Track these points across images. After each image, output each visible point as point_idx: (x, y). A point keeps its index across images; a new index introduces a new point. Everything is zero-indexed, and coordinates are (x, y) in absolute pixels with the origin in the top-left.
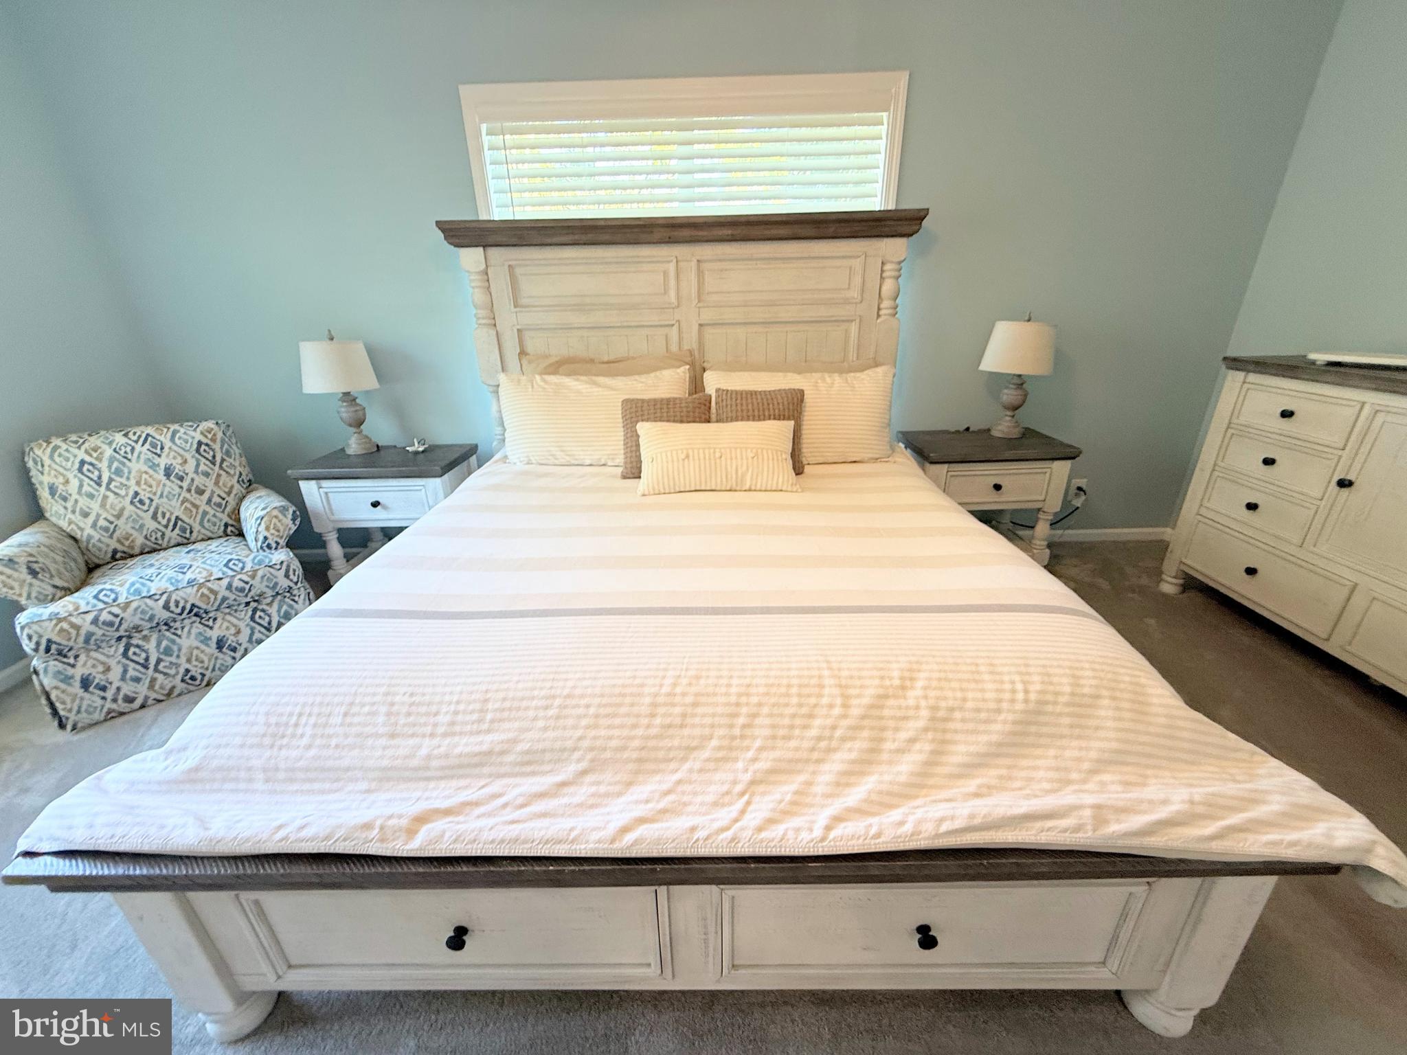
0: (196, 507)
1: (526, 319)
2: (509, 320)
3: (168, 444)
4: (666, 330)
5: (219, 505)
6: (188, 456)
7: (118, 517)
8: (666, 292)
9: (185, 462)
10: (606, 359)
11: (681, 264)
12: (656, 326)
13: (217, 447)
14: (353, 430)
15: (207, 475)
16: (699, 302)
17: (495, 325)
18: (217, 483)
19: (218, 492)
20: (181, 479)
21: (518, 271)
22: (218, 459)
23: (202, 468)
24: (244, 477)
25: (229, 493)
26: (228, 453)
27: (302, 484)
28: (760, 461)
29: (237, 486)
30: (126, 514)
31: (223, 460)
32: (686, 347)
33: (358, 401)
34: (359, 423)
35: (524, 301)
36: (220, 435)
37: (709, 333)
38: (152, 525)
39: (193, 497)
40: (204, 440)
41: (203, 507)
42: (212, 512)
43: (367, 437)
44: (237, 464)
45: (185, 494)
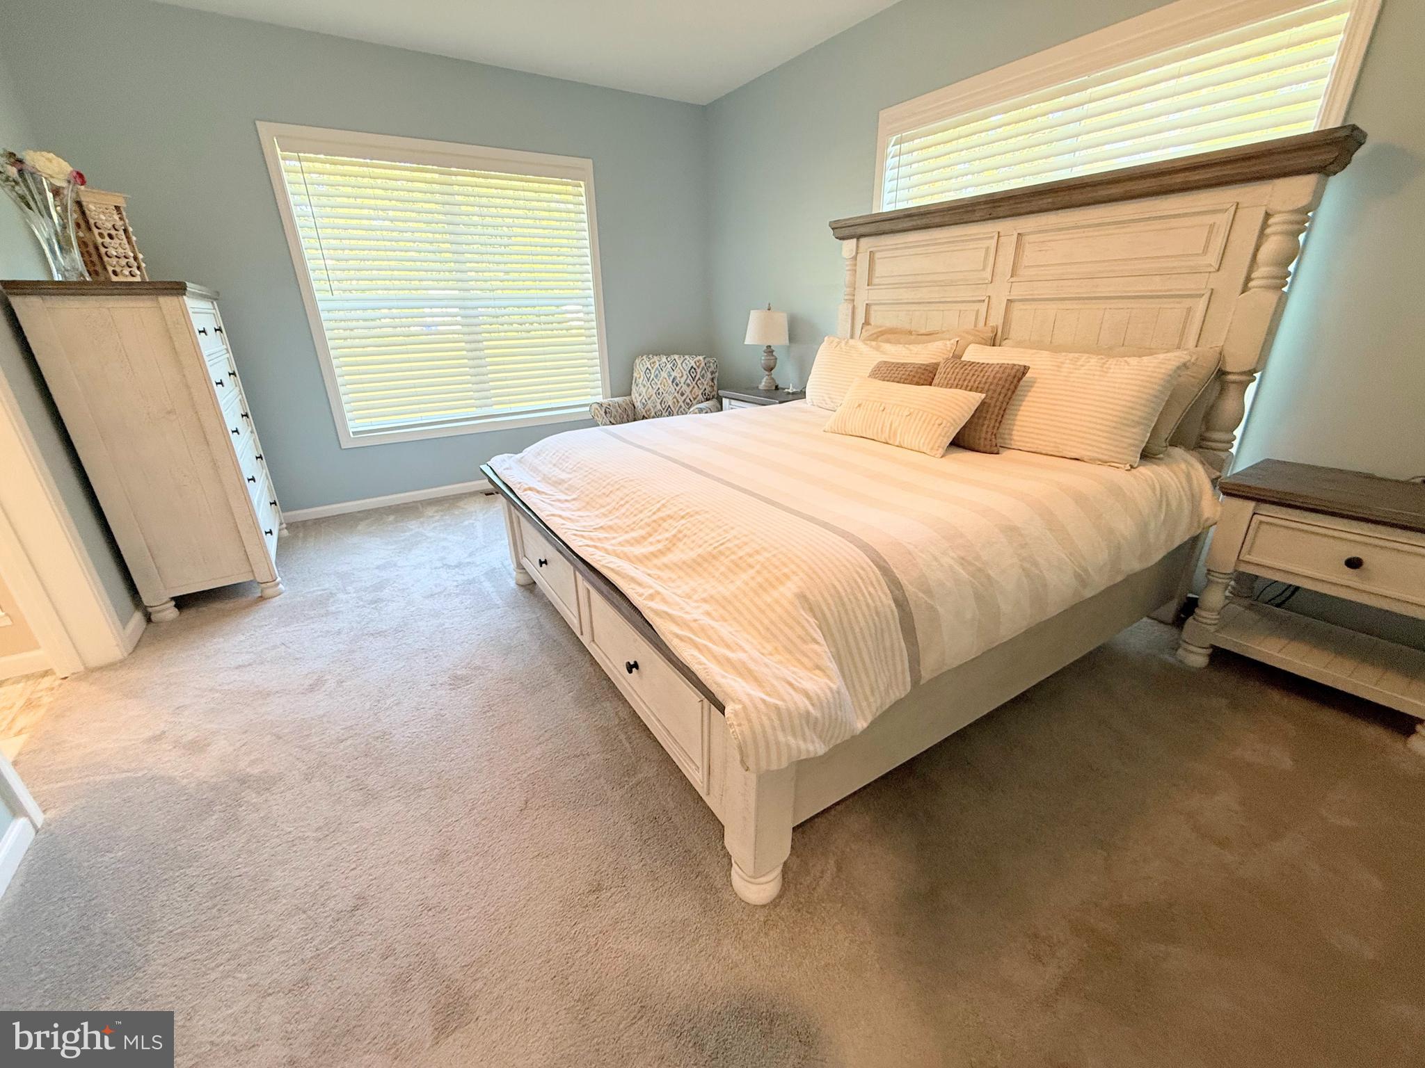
0: (678, 401)
1: (875, 295)
2: (862, 297)
3: (679, 365)
4: (976, 306)
5: (688, 404)
6: (685, 373)
7: (649, 399)
8: (984, 269)
9: (682, 376)
10: (923, 331)
11: (1002, 239)
12: (969, 302)
13: (699, 371)
14: (767, 373)
15: (688, 385)
16: (1012, 276)
17: (853, 300)
18: (691, 392)
19: (690, 396)
20: (677, 385)
21: (877, 255)
22: (697, 378)
23: (688, 381)
24: (707, 392)
25: (695, 399)
26: (703, 376)
27: (724, 399)
28: (912, 420)
29: (700, 396)
30: (652, 398)
31: (699, 379)
32: (992, 323)
33: (774, 353)
34: (770, 369)
35: (876, 281)
36: (703, 364)
37: (1017, 311)
38: (659, 407)
39: (678, 396)
40: (695, 366)
41: (681, 403)
42: (683, 407)
43: (773, 379)
44: (705, 383)
45: (676, 394)
